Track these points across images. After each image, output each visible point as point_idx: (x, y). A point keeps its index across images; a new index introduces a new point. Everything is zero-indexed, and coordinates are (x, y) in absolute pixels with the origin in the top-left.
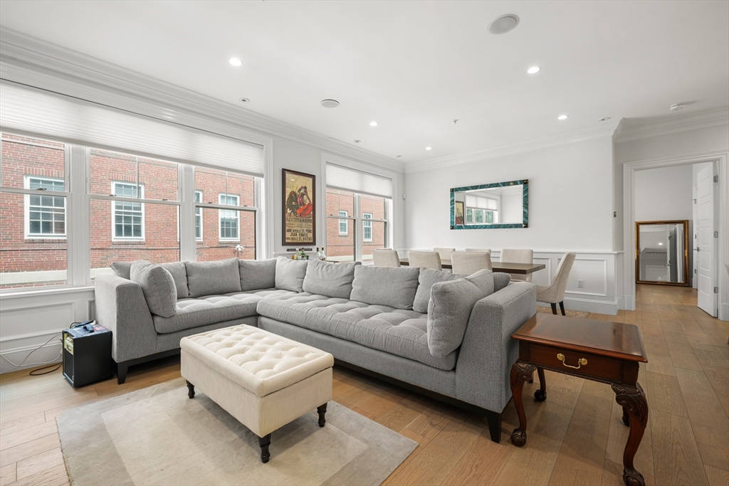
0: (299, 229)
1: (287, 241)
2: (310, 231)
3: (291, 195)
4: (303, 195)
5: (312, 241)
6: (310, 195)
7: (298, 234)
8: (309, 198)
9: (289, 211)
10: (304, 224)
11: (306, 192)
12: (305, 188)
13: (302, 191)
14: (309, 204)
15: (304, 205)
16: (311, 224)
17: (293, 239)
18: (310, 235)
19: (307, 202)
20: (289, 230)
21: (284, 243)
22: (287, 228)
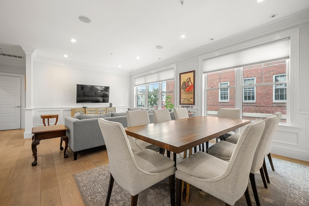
0: (186, 97)
1: (181, 103)
2: (192, 98)
3: (183, 83)
4: (188, 82)
5: (193, 103)
6: (192, 81)
7: (186, 100)
8: (191, 83)
9: (182, 90)
10: (189, 95)
11: (190, 80)
12: (190, 78)
13: (188, 80)
14: (192, 85)
15: (189, 86)
16: (193, 95)
17: (184, 102)
18: (192, 100)
19: (191, 84)
20: (182, 98)
21: (180, 104)
22: (181, 97)
